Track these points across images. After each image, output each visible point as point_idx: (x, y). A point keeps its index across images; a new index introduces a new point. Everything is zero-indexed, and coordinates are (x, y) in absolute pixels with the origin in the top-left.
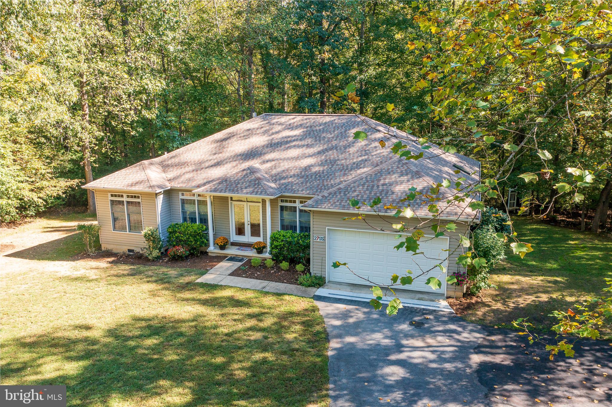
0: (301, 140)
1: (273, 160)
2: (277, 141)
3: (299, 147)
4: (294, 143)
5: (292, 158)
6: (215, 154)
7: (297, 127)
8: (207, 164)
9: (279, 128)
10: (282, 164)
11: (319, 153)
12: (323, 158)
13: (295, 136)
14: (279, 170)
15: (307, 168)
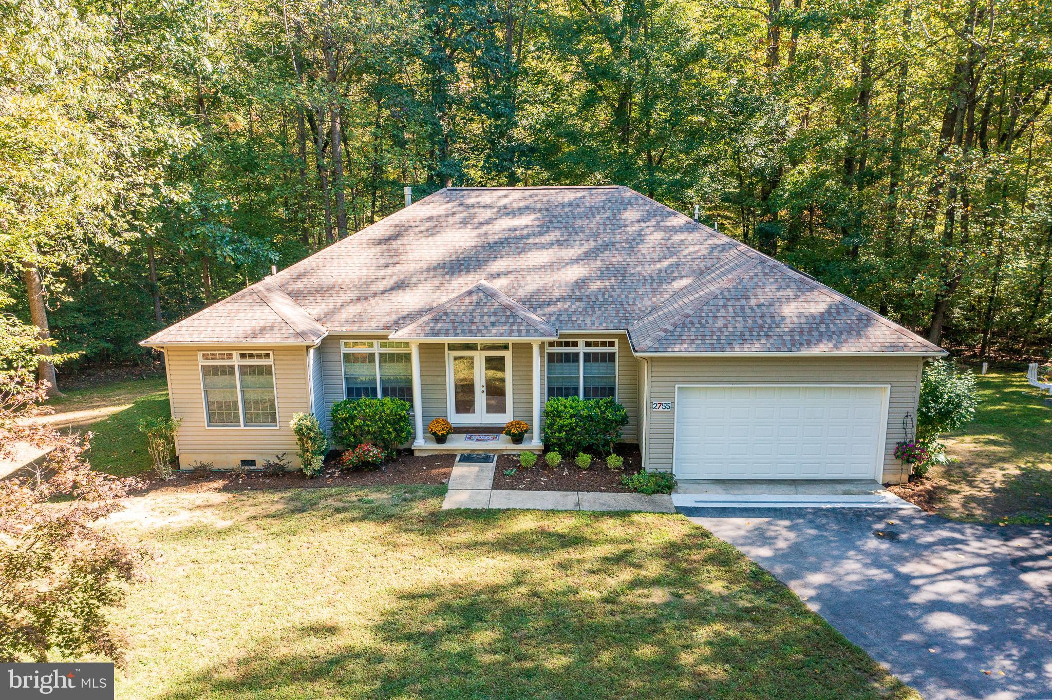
0: (541, 234)
1: (510, 272)
2: (496, 238)
3: (543, 247)
4: (531, 240)
5: (544, 267)
6: (387, 266)
7: (521, 211)
8: (381, 286)
9: (488, 214)
10: (529, 278)
11: (587, 255)
12: (599, 264)
13: (526, 227)
14: (530, 289)
15: (580, 284)
